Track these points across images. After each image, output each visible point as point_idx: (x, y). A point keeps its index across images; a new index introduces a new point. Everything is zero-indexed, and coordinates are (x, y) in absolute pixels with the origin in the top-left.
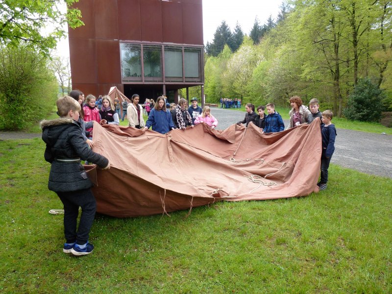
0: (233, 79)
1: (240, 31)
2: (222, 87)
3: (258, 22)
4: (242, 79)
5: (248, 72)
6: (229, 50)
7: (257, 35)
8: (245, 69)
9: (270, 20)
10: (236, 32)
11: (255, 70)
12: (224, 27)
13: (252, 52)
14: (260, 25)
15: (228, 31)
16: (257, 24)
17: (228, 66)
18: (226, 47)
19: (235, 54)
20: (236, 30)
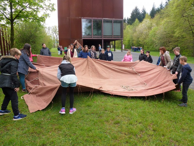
0: (139, 36)
1: (145, 11)
2: (133, 40)
3: (155, 6)
4: (144, 36)
5: (147, 33)
6: (138, 21)
7: (154, 13)
8: (145, 31)
9: (161, 5)
10: (143, 12)
11: (151, 32)
12: (136, 10)
13: (150, 22)
14: (155, 8)
15: (138, 12)
16: (154, 8)
17: (137, 30)
18: (137, 20)
19: (141, 24)
20: (142, 11)
